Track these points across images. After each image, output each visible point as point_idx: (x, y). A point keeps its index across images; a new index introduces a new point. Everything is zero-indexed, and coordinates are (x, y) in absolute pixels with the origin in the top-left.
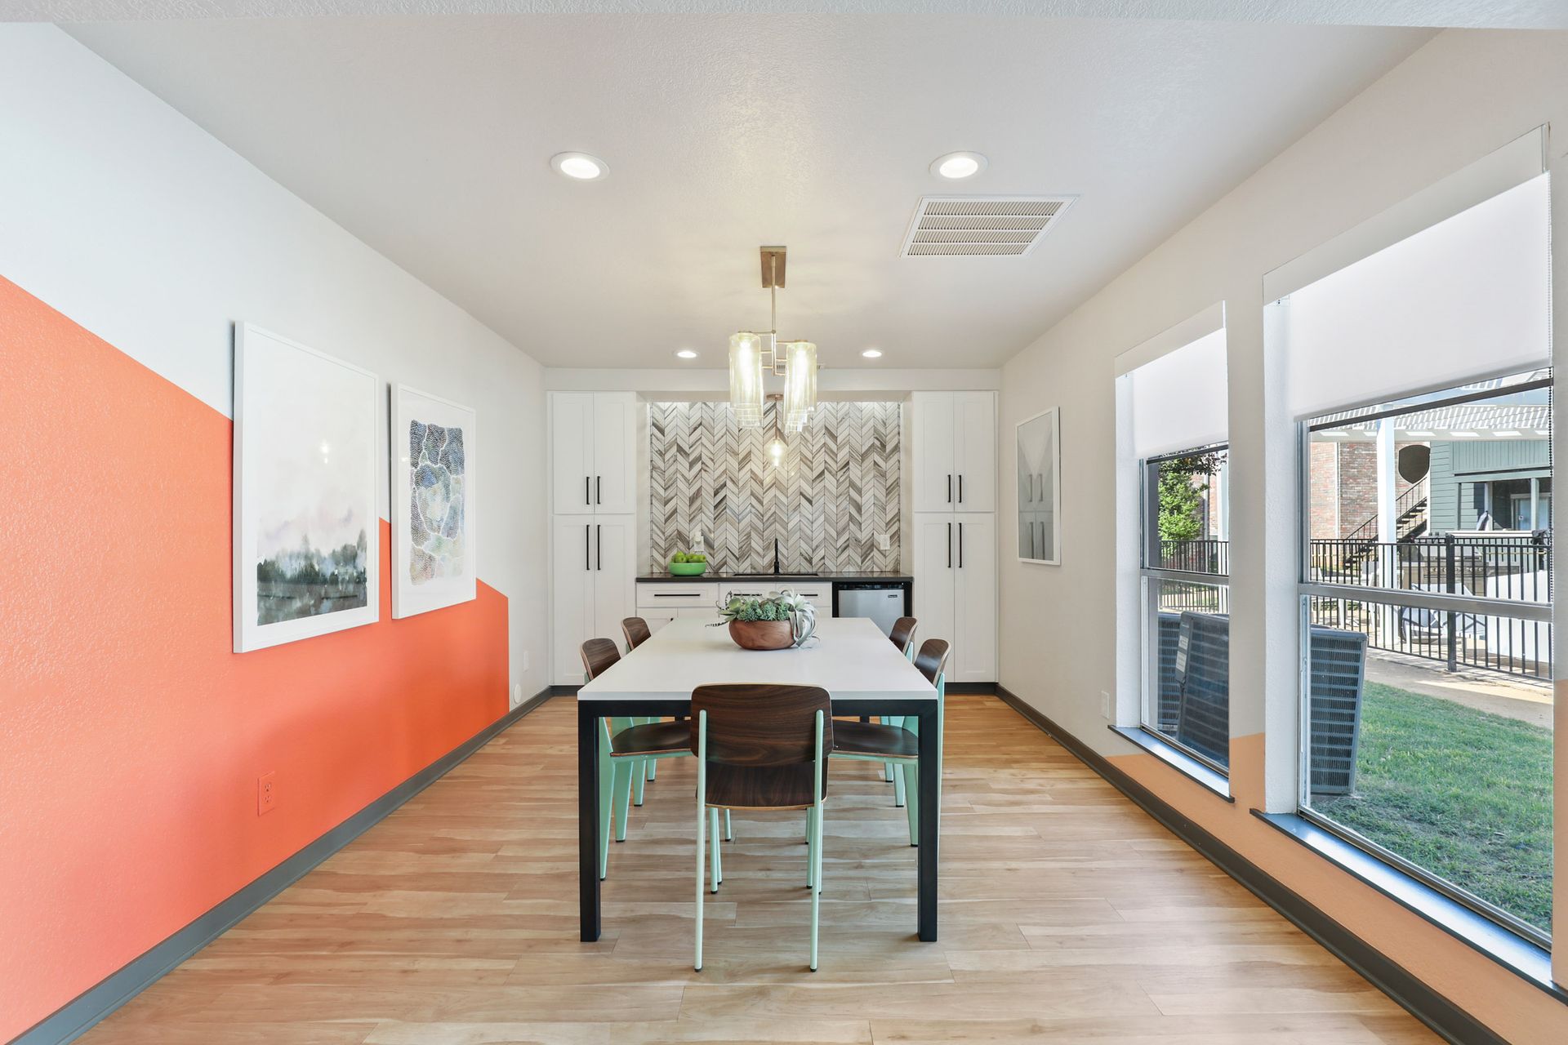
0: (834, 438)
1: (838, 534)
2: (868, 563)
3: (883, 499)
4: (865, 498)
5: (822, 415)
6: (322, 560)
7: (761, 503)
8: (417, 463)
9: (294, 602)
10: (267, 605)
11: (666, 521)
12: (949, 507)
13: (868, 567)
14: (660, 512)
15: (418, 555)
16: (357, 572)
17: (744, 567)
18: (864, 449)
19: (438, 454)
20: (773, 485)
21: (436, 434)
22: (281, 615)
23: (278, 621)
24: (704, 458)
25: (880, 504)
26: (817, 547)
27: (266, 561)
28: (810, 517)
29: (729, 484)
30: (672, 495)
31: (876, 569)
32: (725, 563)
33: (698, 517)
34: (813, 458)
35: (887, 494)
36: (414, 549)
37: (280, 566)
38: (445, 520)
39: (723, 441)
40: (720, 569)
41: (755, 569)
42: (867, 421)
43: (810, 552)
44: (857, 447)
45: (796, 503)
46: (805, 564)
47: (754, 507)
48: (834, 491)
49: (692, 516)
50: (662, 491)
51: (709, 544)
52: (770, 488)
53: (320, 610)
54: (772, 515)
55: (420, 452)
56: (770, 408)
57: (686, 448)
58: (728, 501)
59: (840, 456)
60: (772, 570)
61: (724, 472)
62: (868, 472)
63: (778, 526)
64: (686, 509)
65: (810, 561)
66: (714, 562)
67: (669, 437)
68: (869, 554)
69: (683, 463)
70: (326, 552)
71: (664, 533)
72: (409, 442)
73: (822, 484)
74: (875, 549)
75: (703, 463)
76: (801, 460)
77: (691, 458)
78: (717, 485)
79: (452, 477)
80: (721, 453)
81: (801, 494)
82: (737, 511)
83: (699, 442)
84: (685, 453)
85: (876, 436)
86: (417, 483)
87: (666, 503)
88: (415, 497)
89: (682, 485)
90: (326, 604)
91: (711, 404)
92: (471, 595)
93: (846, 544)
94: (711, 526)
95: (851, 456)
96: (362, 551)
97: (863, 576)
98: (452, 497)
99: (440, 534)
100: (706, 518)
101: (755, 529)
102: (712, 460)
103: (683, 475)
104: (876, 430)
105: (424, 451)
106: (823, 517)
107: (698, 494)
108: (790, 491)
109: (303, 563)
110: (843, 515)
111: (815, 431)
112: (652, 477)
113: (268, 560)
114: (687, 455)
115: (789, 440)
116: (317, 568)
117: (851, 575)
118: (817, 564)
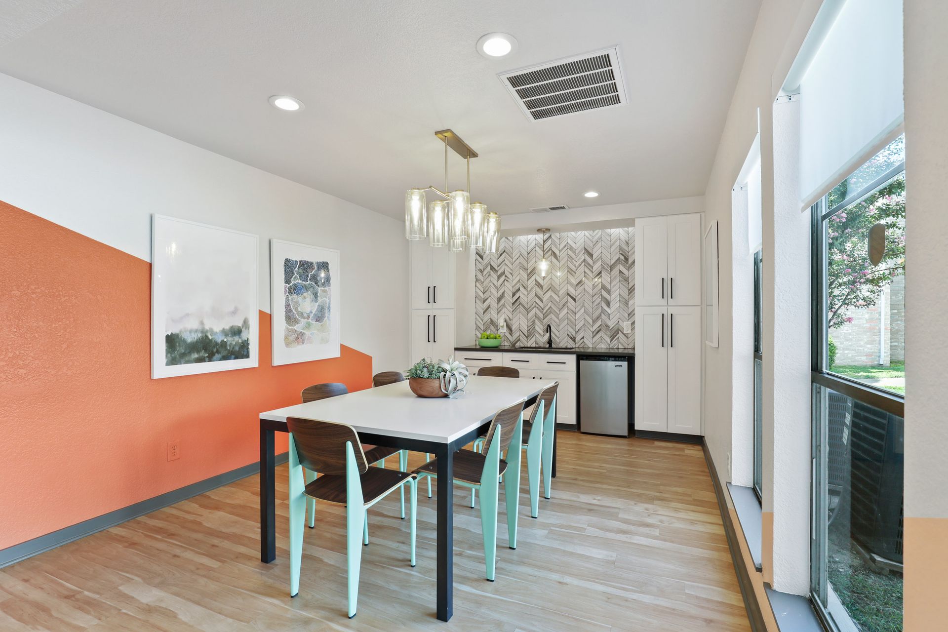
0: (591, 255)
1: (594, 322)
2: (615, 342)
3: (627, 297)
4: (613, 296)
5: (582, 240)
6: (212, 333)
7: (542, 301)
8: (291, 282)
9: (192, 355)
10: (173, 355)
11: (484, 313)
12: (664, 302)
13: (615, 345)
14: (481, 307)
15: (289, 332)
16: (242, 340)
17: (531, 343)
18: (613, 262)
19: (308, 276)
20: (549, 289)
21: (306, 266)
22: (183, 361)
23: (181, 364)
24: (507, 273)
25: (624, 300)
26: (579, 330)
27: (172, 333)
28: (574, 310)
29: (522, 289)
30: (488, 296)
31: (621, 346)
32: (519, 340)
33: (503, 311)
34: (576, 270)
35: (629, 294)
36: (287, 328)
37: (183, 336)
38: (314, 312)
39: (518, 261)
40: (515, 343)
41: (537, 344)
42: (615, 242)
43: (574, 333)
44: (608, 261)
45: (564, 301)
46: (571, 341)
47: (537, 304)
48: (591, 292)
49: (500, 309)
50: (481, 294)
51: (509, 328)
52: (547, 291)
53: (212, 359)
54: (549, 309)
55: (293, 276)
56: (548, 239)
57: (496, 267)
58: (521, 300)
59: (595, 267)
60: (548, 346)
61: (519, 281)
62: (615, 278)
63: (553, 316)
64: (496, 305)
65: (574, 339)
66: (512, 339)
67: (486, 261)
68: (616, 336)
69: (494, 276)
70: (217, 329)
71: (482, 320)
72: (283, 270)
73: (582, 287)
74: (620, 332)
75: (505, 276)
76: (568, 271)
77: (499, 273)
78: (514, 290)
79: (319, 289)
80: (516, 269)
81: (568, 294)
82: (526, 306)
83: (504, 263)
84: (495, 270)
85: (621, 252)
86: (290, 292)
87: (484, 302)
88: (288, 300)
89: (493, 290)
90: (217, 356)
91: (511, 238)
92: (337, 354)
93: (599, 329)
94: (510, 316)
95: (603, 267)
96: (246, 328)
97: (612, 351)
98: (320, 300)
99: (310, 320)
100: (507, 312)
101: (538, 318)
102: (511, 274)
103: (494, 284)
104: (621, 249)
105: (295, 275)
106: (583, 309)
107: (502, 296)
108: (561, 293)
109: (200, 335)
110: (597, 309)
111: (577, 252)
112: (476, 286)
113: (174, 333)
114: (496, 271)
115: (560, 259)
116: (210, 337)
117: (603, 351)
118: (578, 342)
